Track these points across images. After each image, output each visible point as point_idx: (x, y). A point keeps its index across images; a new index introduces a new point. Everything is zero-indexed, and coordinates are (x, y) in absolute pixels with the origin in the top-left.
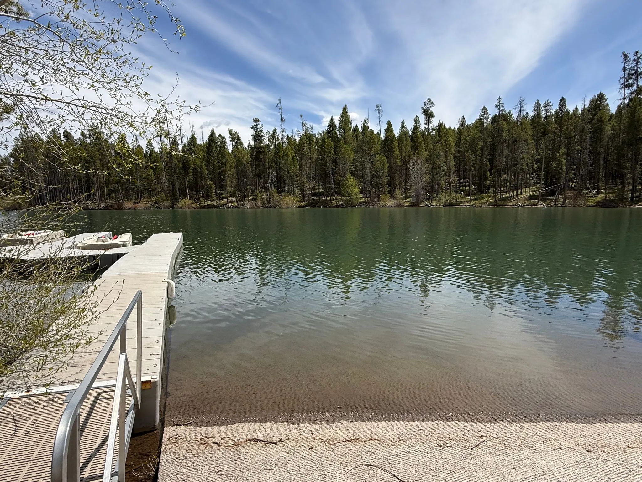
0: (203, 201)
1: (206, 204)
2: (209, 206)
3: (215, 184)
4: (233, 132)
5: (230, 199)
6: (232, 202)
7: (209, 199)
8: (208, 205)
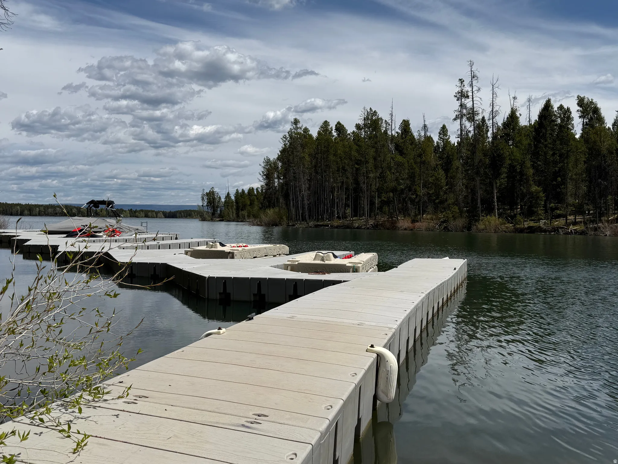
0: (522, 220)
1: (526, 226)
2: (531, 230)
3: (544, 191)
4: (586, 100)
5: (571, 218)
6: (575, 223)
7: (533, 218)
8: (530, 228)
